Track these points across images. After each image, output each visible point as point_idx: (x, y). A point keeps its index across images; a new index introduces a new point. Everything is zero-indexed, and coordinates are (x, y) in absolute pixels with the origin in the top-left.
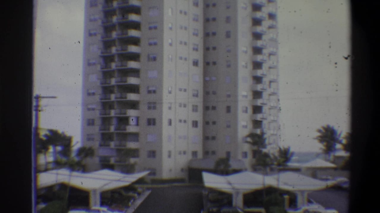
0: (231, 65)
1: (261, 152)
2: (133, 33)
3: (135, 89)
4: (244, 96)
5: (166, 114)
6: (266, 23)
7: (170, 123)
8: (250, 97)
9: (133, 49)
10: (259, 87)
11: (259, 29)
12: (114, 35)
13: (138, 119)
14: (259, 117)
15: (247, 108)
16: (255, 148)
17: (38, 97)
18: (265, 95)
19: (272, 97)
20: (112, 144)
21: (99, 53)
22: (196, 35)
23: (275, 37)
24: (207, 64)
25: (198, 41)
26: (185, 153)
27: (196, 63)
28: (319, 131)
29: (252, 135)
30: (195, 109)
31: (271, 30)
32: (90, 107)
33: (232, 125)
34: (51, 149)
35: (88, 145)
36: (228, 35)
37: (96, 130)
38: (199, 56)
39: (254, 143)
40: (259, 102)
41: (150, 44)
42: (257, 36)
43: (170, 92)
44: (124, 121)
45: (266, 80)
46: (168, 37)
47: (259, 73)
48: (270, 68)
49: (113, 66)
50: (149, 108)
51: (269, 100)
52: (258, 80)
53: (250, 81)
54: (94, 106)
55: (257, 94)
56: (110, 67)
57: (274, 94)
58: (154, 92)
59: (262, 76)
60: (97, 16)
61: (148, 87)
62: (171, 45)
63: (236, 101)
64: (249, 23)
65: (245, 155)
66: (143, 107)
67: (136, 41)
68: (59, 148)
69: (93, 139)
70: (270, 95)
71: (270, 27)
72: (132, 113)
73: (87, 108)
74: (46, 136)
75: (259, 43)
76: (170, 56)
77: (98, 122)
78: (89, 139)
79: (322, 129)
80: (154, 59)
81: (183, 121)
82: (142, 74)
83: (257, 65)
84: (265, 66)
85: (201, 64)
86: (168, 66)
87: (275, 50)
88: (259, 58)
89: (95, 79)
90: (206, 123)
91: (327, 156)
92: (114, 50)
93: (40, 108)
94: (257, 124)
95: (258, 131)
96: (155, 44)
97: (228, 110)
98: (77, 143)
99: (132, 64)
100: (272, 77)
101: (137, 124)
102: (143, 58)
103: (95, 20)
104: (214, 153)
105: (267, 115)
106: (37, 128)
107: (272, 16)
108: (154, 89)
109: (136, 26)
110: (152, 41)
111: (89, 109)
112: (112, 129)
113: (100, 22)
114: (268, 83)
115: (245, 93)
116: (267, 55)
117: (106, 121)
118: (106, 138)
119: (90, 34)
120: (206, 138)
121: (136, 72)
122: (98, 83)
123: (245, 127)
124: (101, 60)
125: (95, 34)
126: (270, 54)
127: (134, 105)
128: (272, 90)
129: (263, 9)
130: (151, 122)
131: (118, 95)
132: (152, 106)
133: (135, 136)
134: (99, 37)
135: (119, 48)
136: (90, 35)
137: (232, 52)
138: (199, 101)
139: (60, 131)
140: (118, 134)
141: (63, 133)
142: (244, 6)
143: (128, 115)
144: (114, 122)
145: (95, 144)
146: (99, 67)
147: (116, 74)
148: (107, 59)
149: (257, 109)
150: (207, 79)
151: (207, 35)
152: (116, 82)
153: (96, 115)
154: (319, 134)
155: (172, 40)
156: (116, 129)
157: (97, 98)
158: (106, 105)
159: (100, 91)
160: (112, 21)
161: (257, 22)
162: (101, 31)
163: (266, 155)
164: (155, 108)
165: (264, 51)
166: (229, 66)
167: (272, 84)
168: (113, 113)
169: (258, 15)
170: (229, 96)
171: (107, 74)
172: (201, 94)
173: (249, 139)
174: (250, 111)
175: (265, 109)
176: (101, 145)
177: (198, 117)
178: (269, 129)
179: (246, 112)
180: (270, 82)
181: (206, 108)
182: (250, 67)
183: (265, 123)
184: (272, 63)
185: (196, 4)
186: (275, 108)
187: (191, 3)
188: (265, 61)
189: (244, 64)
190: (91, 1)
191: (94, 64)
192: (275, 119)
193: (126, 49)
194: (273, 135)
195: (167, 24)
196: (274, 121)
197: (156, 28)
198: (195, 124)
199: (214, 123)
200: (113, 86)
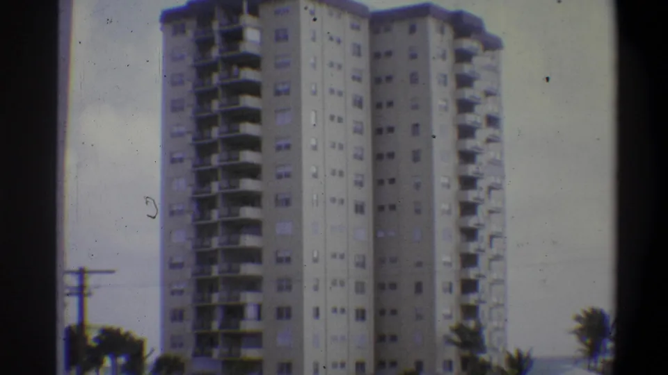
0: (423, 209)
1: (476, 359)
2: (248, 156)
3: (253, 256)
4: (446, 264)
5: (310, 299)
6: (483, 133)
7: (317, 313)
8: (456, 265)
9: (248, 185)
10: (472, 247)
11: (469, 144)
12: (215, 160)
13: (259, 308)
14: (472, 299)
15: (451, 284)
16: (467, 353)
17: (81, 273)
18: (483, 260)
19: (494, 264)
20: (216, 353)
21: (189, 192)
22: (359, 157)
23: (498, 157)
24: (379, 209)
25: (365, 167)
26: (343, 365)
27: (359, 209)
28: (578, 319)
29: (460, 330)
30: (360, 288)
31: (492, 145)
32: (175, 287)
33: (425, 316)
34: (107, 362)
35: (173, 353)
36: (416, 157)
37: (187, 328)
38: (365, 195)
39: (464, 345)
40: (472, 273)
41: (279, 177)
42: (467, 157)
43: (316, 260)
44: (236, 312)
45: (483, 234)
46: (310, 163)
47: (472, 222)
48: (491, 212)
49: (215, 215)
50: (280, 289)
51: (490, 268)
52: (470, 234)
53: (456, 237)
54: (182, 287)
55: (469, 260)
56: (209, 218)
57: (498, 258)
58: (288, 260)
59: (476, 227)
60: (182, 129)
61: (277, 253)
62: (315, 176)
63: (432, 274)
64: (452, 134)
65: (449, 365)
66: (269, 287)
67: (253, 172)
68: (122, 360)
69: (181, 345)
70: (491, 260)
71: (489, 141)
72: (249, 298)
73: (170, 291)
74: (97, 339)
75: (471, 170)
76: (315, 198)
77: (190, 315)
78: (174, 345)
79: (582, 315)
80: (287, 202)
81: (339, 310)
82: (265, 229)
83: (468, 209)
84: (482, 210)
85: (369, 209)
86: (310, 214)
87: (498, 181)
88: (471, 195)
89: (184, 238)
90: (380, 313)
91: (592, 364)
92: (215, 187)
93: (86, 291)
94: (470, 311)
95: (471, 324)
96: (288, 175)
97: (419, 288)
99: (248, 212)
100: (494, 228)
101: (259, 317)
102: (267, 201)
103: (181, 135)
104: (394, 364)
105: (486, 296)
106: (81, 325)
107: (492, 121)
108: (287, 254)
109: (254, 144)
110: (281, 170)
111: (173, 293)
112: (215, 326)
113: (189, 139)
114: (486, 239)
115: (447, 259)
116: (485, 189)
117: (204, 312)
118: (205, 342)
119: (171, 160)
120: (380, 338)
121: (254, 226)
122: (189, 246)
123: (449, 317)
124: (194, 207)
125: (181, 160)
126: (491, 188)
127: (253, 284)
128: (494, 251)
129: (477, 108)
130: (284, 313)
131: (225, 267)
132: (285, 285)
133: (255, 339)
134: (188, 165)
135: (224, 183)
136: (173, 161)
137: (424, 186)
138: (367, 276)
139: (123, 331)
140: (225, 335)
141: (127, 334)
142: (444, 103)
143: (242, 301)
144: (218, 314)
145: (186, 353)
146: (188, 218)
147: (220, 230)
148: (204, 204)
149: (469, 286)
150: (381, 235)
151: (378, 157)
152: (220, 244)
153: (186, 302)
154: (578, 325)
155: (317, 168)
156: (221, 327)
157: (188, 273)
158: (204, 285)
159: (191, 260)
160: (210, 137)
161: (466, 132)
162: (191, 153)
163: (486, 366)
164: (289, 288)
165: (480, 183)
166: (418, 211)
167: (495, 240)
168: (215, 298)
169: (469, 118)
170: (419, 264)
171: (203, 230)
172: (370, 262)
173: (455, 338)
174: (457, 289)
175: (482, 284)
176: (195, 355)
177: (366, 301)
178: (491, 319)
179: (450, 290)
180: (492, 237)
181: (380, 287)
182: (456, 211)
183: (483, 309)
184: (493, 203)
185: (359, 103)
186: (500, 282)
187: (350, 101)
188: (482, 201)
189: (445, 207)
190: (173, 102)
191: (181, 212)
192: (501, 302)
193: (237, 186)
194: (497, 329)
195: (309, 139)
196: (498, 305)
197: (288, 146)
198: (361, 315)
199: (394, 312)
200: (216, 251)
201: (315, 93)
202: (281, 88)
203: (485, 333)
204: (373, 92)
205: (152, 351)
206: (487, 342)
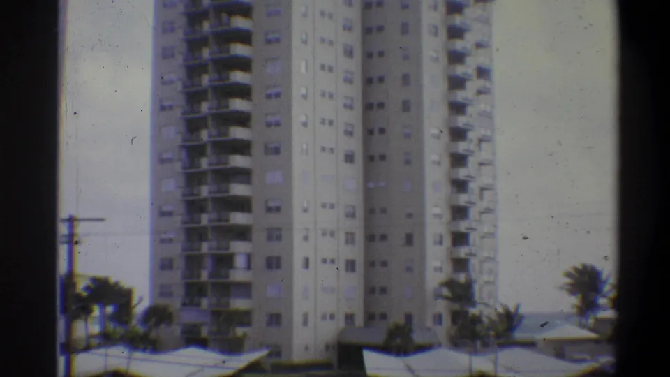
0: (413, 160)
1: (467, 313)
2: (238, 104)
3: (243, 205)
4: (436, 216)
5: (300, 250)
6: (473, 85)
7: (306, 264)
8: (447, 216)
9: (238, 133)
10: (462, 199)
11: (460, 96)
12: (205, 108)
13: (249, 258)
14: (463, 252)
15: (441, 237)
16: (457, 307)
17: (71, 220)
18: (473, 213)
19: (484, 216)
20: (205, 303)
21: (179, 140)
22: (349, 107)
23: (488, 109)
24: (369, 159)
25: (354, 117)
26: (332, 317)
27: (349, 158)
28: (568, 275)
29: (450, 284)
30: (350, 239)
31: (482, 97)
32: (163, 236)
33: (415, 268)
34: (96, 311)
35: (162, 302)
36: (406, 106)
37: (176, 277)
38: (355, 145)
39: (454, 299)
40: (463, 226)
41: (269, 125)
42: (458, 108)
43: (305, 210)
44: (225, 261)
45: (473, 186)
46: (299, 113)
47: (462, 173)
48: (481, 164)
49: (204, 163)
50: (269, 238)
51: (480, 221)
52: (460, 186)
53: (447, 189)
54: (171, 236)
55: (459, 212)
56: (199, 166)
57: (488, 211)
58: (278, 209)
59: (467, 179)
60: (173, 76)
61: (266, 202)
62: (305, 125)
63: (422, 225)
64: (443, 85)
65: (438, 319)
66: (259, 236)
67: (243, 120)
68: (110, 309)
69: (170, 295)
70: (482, 213)
71: (480, 92)
72: (239, 248)
73: (159, 240)
74: (87, 288)
75: (461, 121)
76: (304, 146)
77: (179, 264)
78: (162, 294)
79: (573, 272)
80: (277, 151)
81: (328, 261)
82: (255, 178)
83: (458, 160)
84: (472, 161)
85: (359, 158)
86: (300, 163)
87: (489, 133)
88: (462, 147)
89: (174, 187)
90: (370, 264)
91: (584, 321)
92: (204, 135)
93: (75, 239)
94: (460, 264)
95: (462, 278)
96: (278, 124)
97: (409, 240)
98: (142, 301)
99: (238, 161)
100: (485, 180)
101: (249, 267)
102: (257, 150)
103: (171, 82)
104: (384, 317)
105: (477, 247)
106: (70, 275)
107: (483, 73)
108: (277, 204)
109: (244, 92)
110: (271, 119)
111: (162, 241)
112: (205, 276)
113: (179, 86)
114: (477, 191)
115: (437, 211)
116: (475, 141)
117: (193, 262)
118: (194, 291)
119: (161, 107)
120: (370, 291)
121: (244, 175)
122: (178, 194)
123: (439, 270)
124: (183, 154)
125: (171, 107)
126: (481, 141)
127: (243, 233)
128: (484, 204)
129: (468, 60)
130: (273, 263)
131: (214, 216)
132: (275, 235)
133: (245, 289)
134: (178, 113)
135: (214, 131)
136: (163, 109)
137: (414, 135)
138: (357, 226)
139: (112, 280)
140: (214, 285)
141: (117, 284)
142: (435, 55)
143: (231, 250)
144: (208, 263)
145: (175, 303)
146: (178, 166)
147: (209, 178)
148: (194, 151)
149: (460, 239)
150: (371, 185)
151: (368, 107)
152: (210, 192)
153: (175, 250)
154: (568, 280)
155: (307, 117)
156: (211, 276)
157: (177, 221)
158: (194, 234)
159: (180, 208)
160: (200, 85)
161: (457, 83)
162: (180, 100)
163: (477, 320)
164: (279, 238)
165: (471, 135)
166: (408, 162)
167: (485, 192)
168: (205, 247)
169: (460, 70)
170: (410, 216)
171: (193, 179)
172: (360, 213)
173: (446, 292)
174: (448, 241)
175: (473, 237)
176: (184, 305)
177: (356, 252)
178: (481, 272)
179: (441, 243)
180: (482, 189)
181: (370, 238)
182: (446, 162)
183: (474, 262)
184: (484, 155)
185: (349, 53)
186: (492, 235)
187: (340, 50)
188: (472, 153)
189: (435, 157)
190: (164, 49)
191: (170, 160)
192: (491, 255)
193: (226, 134)
194: (488, 283)
195: (299, 88)
196: (489, 259)
197: (279, 95)
198: (351, 265)
199: (384, 264)
200: (205, 200)
201: (305, 42)
202: (271, 36)
203: (476, 287)
204: (364, 42)
205: (141, 299)
206: (477, 297)
